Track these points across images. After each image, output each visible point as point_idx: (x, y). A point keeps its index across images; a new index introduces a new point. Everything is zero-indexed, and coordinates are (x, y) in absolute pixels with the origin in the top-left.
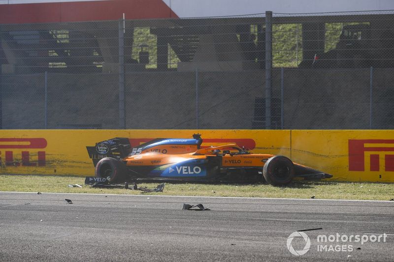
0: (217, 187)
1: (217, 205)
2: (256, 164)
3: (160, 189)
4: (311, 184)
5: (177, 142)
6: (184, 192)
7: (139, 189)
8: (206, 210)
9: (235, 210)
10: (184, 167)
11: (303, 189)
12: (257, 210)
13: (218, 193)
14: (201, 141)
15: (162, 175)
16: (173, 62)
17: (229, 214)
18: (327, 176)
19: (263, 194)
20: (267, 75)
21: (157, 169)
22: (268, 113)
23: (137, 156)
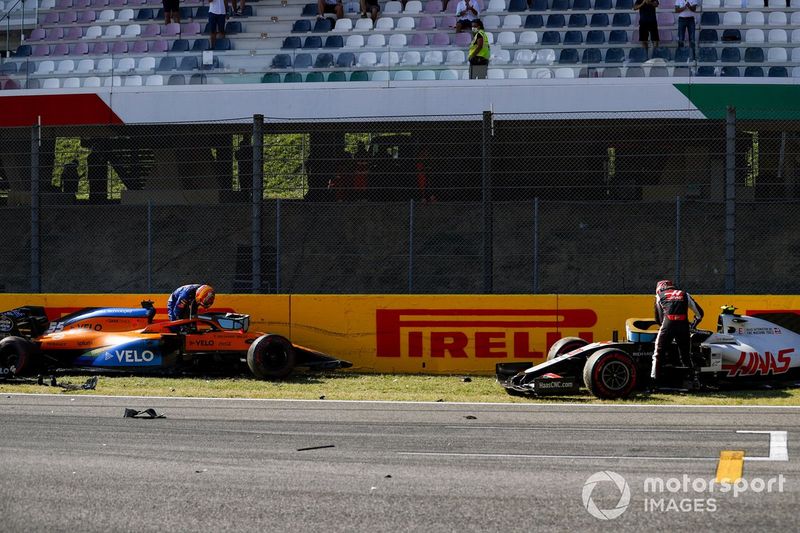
0: (178, 381)
1: (177, 410)
2: (236, 346)
3: (91, 386)
4: (319, 377)
5: (117, 313)
6: (128, 390)
7: (60, 386)
8: (160, 417)
9: (203, 418)
10: (127, 352)
11: (308, 386)
12: (238, 418)
13: (178, 391)
14: (154, 312)
15: (94, 364)
16: (115, 190)
17: (194, 424)
18: (344, 365)
19: (247, 393)
20: (256, 212)
21: (87, 355)
22: (256, 269)
23: (57, 335)
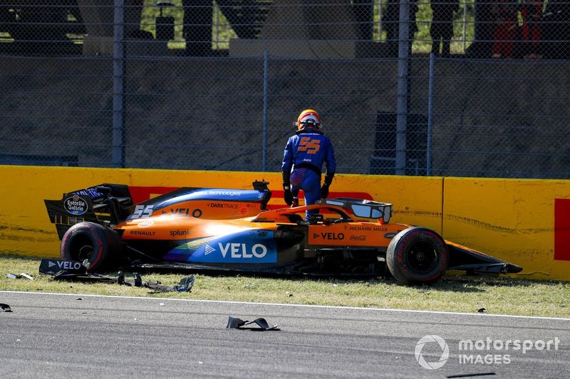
0: (296, 284)
1: (294, 321)
2: (371, 241)
3: (185, 287)
4: (479, 283)
5: (222, 196)
6: (232, 293)
7: (146, 286)
8: (273, 329)
9: (328, 331)
10: (234, 245)
11: (464, 294)
12: (371, 333)
13: (297, 297)
14: (269, 195)
15: (191, 259)
16: (223, 37)
17: (315, 339)
18: (511, 269)
19: (385, 301)
20: (401, 70)
21: (181, 247)
22: (401, 143)
23: (143, 221)
